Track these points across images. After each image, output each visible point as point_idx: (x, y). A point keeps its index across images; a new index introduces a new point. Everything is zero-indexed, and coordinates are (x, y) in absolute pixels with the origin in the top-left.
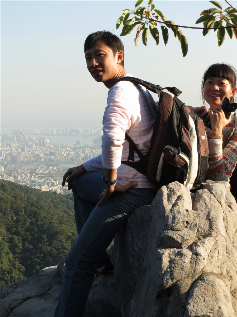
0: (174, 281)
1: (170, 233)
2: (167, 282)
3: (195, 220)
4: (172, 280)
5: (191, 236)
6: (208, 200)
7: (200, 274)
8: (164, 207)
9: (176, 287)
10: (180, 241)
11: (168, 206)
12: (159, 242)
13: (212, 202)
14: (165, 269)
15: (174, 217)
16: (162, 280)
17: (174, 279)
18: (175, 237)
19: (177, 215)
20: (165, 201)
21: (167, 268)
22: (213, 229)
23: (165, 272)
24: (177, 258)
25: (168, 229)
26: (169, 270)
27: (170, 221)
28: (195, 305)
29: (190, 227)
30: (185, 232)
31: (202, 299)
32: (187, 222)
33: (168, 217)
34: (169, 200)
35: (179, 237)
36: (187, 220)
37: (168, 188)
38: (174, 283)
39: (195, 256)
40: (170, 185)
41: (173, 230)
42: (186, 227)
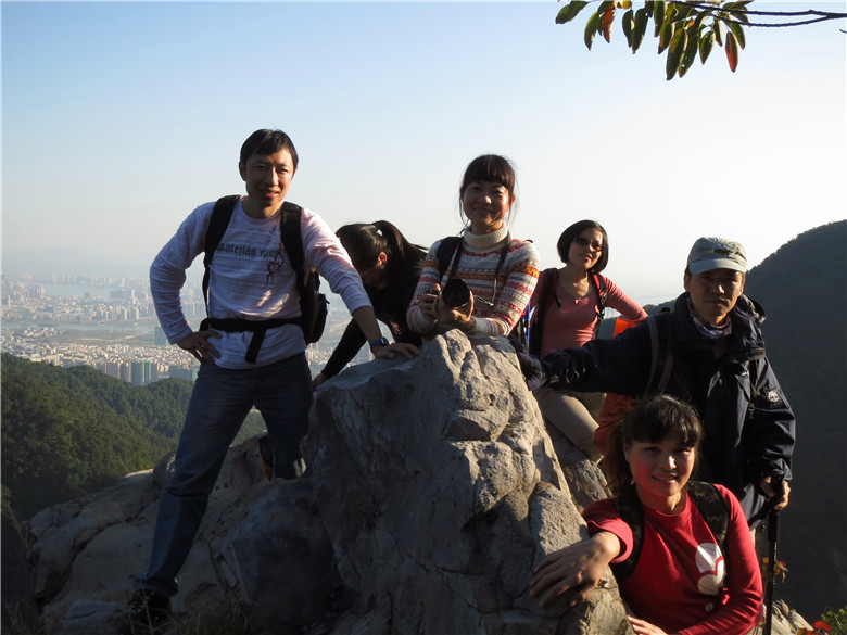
0: (499, 499)
1: (468, 415)
2: (487, 501)
3: (502, 392)
4: (495, 495)
5: (503, 419)
6: (498, 361)
7: (534, 485)
8: (449, 370)
9: (504, 507)
10: (487, 428)
11: (456, 371)
12: (447, 431)
13: (506, 366)
14: (476, 477)
15: (469, 388)
16: (475, 495)
17: (497, 494)
18: (478, 422)
19: (473, 384)
20: (448, 360)
21: (479, 475)
22: (522, 409)
23: (476, 481)
24: (491, 458)
25: (463, 408)
26: (483, 478)
27: (464, 394)
28: (552, 540)
29: (498, 405)
30: (491, 412)
31: (560, 531)
32: (491, 396)
33: (458, 387)
34: (453, 359)
35: (484, 421)
36: (491, 392)
37: (446, 338)
38: (498, 502)
39: (517, 454)
40: (448, 334)
41: (471, 409)
42: (491, 404)
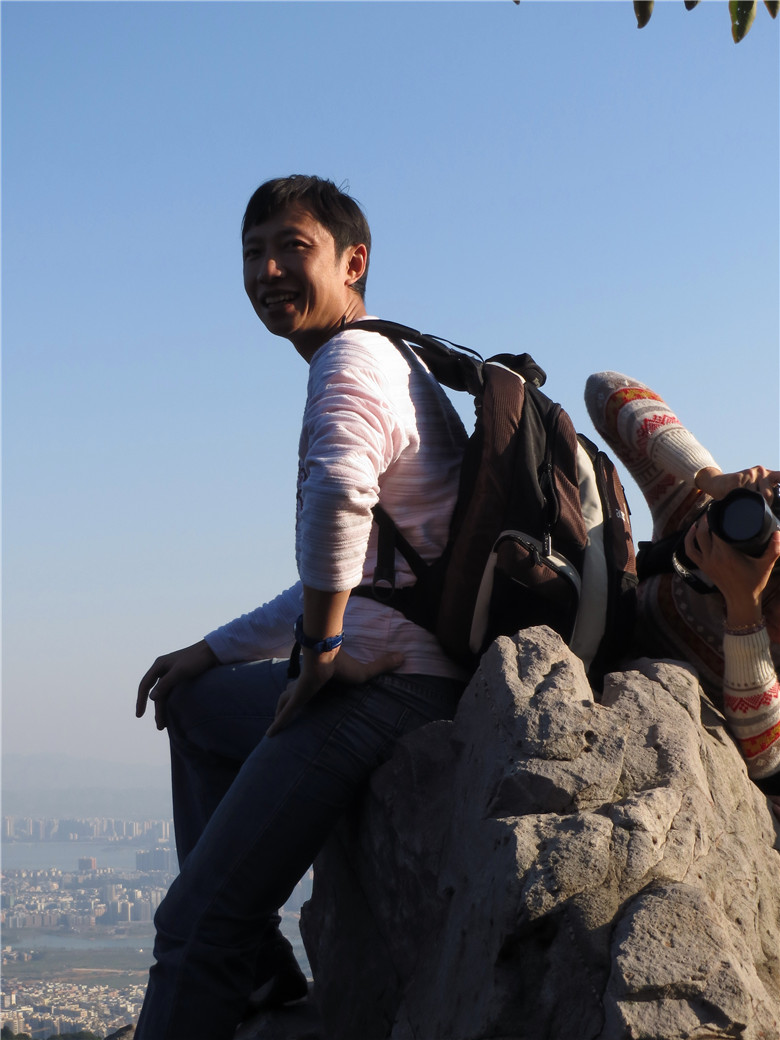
0: (562, 898)
1: (535, 767)
2: (538, 902)
3: (614, 729)
4: (555, 893)
5: (607, 774)
6: (645, 697)
7: (647, 882)
8: (509, 691)
9: (570, 913)
10: (569, 789)
11: (524, 692)
12: (496, 799)
13: (661, 703)
14: (527, 866)
15: (546, 720)
16: (520, 896)
17: (559, 890)
18: (554, 778)
19: (554, 714)
20: (512, 676)
21: (534, 863)
22: (672, 770)
23: (527, 873)
24: (565, 836)
25: (528, 756)
26: (539, 867)
27: (532, 733)
28: (642, 954)
29: (601, 751)
30: (586, 764)
31: (665, 941)
32: (590, 736)
33: (523, 720)
34: (523, 674)
35: (566, 777)
36: (588, 728)
37: (517, 641)
38: (560, 904)
39: (621, 831)
40: (524, 634)
41: (543, 756)
42: (587, 750)
